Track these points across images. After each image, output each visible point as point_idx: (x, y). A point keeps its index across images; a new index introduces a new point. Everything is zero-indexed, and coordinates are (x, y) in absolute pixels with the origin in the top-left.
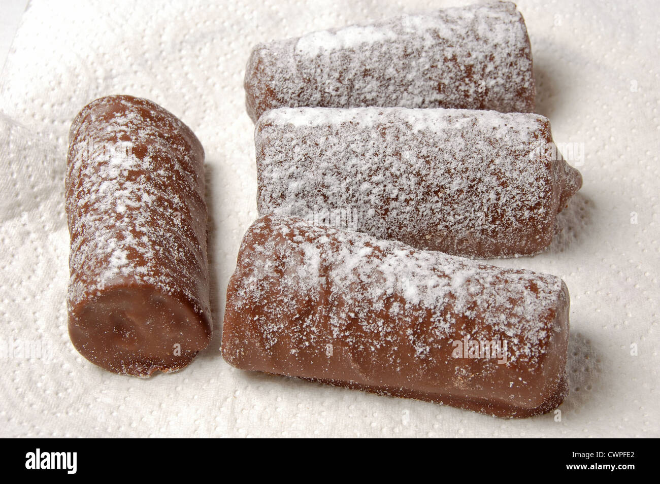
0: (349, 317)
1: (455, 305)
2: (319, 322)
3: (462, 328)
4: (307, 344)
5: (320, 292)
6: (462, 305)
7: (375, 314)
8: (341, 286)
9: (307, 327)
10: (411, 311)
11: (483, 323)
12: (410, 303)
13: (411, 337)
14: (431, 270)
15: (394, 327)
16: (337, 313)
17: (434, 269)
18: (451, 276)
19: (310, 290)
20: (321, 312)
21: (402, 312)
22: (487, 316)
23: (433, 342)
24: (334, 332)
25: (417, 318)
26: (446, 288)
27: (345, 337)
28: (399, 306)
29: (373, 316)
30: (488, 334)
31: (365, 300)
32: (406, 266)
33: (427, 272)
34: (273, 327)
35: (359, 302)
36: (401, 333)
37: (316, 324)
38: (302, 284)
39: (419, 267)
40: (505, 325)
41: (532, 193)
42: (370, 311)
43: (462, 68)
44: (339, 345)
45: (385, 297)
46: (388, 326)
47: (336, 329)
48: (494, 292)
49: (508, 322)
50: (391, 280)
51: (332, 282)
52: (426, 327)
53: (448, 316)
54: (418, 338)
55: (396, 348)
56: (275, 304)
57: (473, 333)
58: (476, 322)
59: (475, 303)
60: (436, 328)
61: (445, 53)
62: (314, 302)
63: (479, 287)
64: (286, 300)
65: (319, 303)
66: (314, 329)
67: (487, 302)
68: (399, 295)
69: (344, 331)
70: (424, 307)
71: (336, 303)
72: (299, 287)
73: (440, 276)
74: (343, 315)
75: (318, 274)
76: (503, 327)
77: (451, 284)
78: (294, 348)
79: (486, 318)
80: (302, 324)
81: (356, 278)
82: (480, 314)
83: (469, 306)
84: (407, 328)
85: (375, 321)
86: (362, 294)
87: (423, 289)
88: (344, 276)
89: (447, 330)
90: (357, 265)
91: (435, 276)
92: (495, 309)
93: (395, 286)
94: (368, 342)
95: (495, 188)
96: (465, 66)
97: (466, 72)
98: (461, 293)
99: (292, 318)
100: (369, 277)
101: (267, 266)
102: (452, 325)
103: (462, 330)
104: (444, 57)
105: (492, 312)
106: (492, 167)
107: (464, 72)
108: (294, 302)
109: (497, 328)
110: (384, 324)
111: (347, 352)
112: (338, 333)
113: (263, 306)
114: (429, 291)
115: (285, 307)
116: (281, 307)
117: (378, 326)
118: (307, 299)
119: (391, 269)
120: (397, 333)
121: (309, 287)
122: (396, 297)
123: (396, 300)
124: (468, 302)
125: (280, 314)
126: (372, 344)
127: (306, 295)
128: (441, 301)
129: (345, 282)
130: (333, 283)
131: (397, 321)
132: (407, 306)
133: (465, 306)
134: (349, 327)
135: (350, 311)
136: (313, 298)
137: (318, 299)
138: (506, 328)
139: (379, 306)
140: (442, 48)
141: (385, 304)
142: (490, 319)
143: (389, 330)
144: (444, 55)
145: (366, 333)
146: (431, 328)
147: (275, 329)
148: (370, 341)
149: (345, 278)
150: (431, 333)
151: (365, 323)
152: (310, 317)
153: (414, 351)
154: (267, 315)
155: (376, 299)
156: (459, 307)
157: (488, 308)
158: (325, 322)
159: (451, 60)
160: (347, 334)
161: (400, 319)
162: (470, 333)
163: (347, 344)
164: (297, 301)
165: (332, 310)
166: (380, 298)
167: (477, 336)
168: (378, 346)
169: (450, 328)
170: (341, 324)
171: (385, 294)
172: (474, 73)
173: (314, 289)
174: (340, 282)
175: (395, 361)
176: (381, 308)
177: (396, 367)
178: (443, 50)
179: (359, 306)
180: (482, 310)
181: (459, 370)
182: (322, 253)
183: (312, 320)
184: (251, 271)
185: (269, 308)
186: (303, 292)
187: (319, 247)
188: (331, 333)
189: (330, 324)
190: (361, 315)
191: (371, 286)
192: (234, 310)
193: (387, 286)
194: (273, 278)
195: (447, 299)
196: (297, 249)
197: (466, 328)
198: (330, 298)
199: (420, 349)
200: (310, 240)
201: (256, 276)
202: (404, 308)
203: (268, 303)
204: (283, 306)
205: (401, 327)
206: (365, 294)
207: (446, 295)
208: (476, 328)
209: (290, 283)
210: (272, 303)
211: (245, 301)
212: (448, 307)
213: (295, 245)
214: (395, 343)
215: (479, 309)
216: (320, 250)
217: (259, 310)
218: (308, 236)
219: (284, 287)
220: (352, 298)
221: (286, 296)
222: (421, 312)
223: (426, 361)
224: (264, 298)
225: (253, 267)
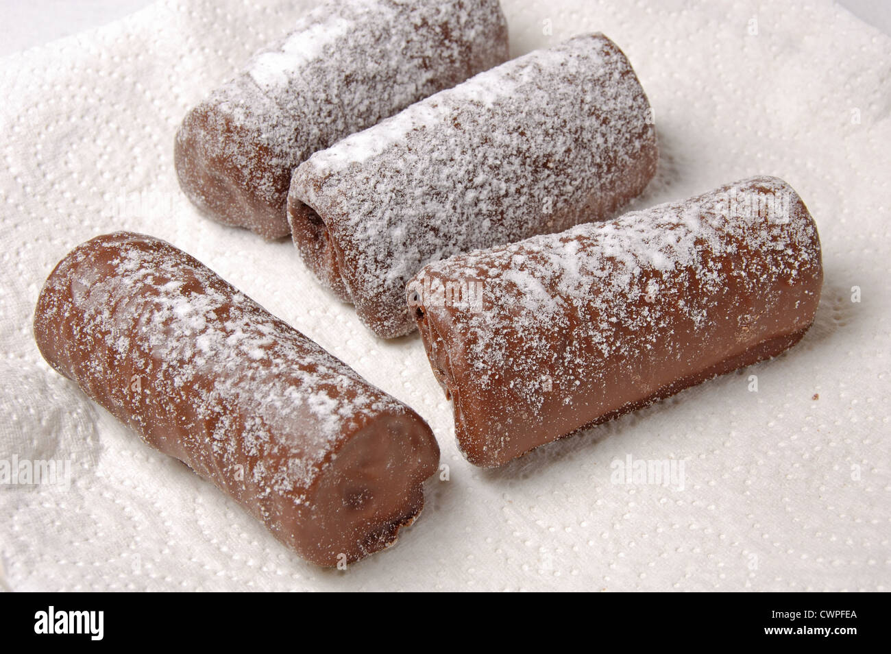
0: (611, 324)
1: (711, 249)
2: (581, 349)
3: (732, 268)
4: (578, 383)
5: (566, 315)
6: (718, 244)
7: (635, 305)
8: (582, 295)
9: (569, 362)
10: (672, 280)
11: (749, 252)
12: (666, 272)
13: (686, 309)
15: (662, 308)
16: (596, 328)
17: (658, 226)
18: (682, 222)
19: (553, 319)
20: (578, 335)
21: (663, 286)
22: (749, 241)
23: (708, 301)
24: (603, 351)
25: (681, 284)
26: (689, 236)
27: (619, 349)
28: (657, 282)
29: (634, 308)
30: (760, 260)
31: (616, 296)
32: (630, 238)
33: (657, 232)
34: (534, 385)
35: (612, 301)
36: (672, 310)
37: (578, 353)
38: (540, 317)
39: (642, 231)
40: (771, 241)
42: (629, 305)
44: (613, 363)
45: (636, 280)
46: (656, 310)
47: (604, 346)
49: (772, 236)
50: (629, 260)
51: (568, 296)
52: (695, 289)
53: (711, 264)
54: (691, 306)
55: (672, 332)
56: (523, 357)
57: (744, 267)
58: (741, 254)
59: (728, 235)
60: (706, 283)
62: (566, 329)
63: (717, 218)
64: (535, 344)
65: (571, 327)
66: (578, 361)
67: (739, 228)
68: (649, 269)
69: (613, 343)
70: (682, 268)
71: (588, 317)
72: (540, 322)
73: (671, 229)
74: (604, 325)
75: (549, 297)
76: (770, 244)
77: (690, 230)
78: (566, 396)
79: (749, 244)
80: (563, 363)
81: (592, 278)
82: (741, 244)
83: (725, 241)
84: (677, 302)
85: (638, 314)
86: (610, 291)
87: (668, 250)
88: (577, 284)
89: (718, 280)
90: (580, 264)
91: (668, 232)
92: (751, 231)
93: (638, 263)
94: (641, 341)
98: (706, 233)
99: (551, 361)
100: (603, 269)
101: (488, 319)
102: (719, 271)
103: (733, 270)
105: (751, 235)
108: (544, 341)
109: (765, 249)
110: (649, 311)
111: (625, 365)
112: (609, 348)
113: (512, 367)
114: (675, 248)
115: (538, 352)
116: (532, 356)
117: (644, 317)
118: (556, 329)
119: (618, 248)
120: (667, 313)
121: (551, 315)
122: (649, 273)
123: (648, 277)
124: (721, 237)
125: (534, 365)
126: (646, 342)
127: (553, 326)
128: (694, 252)
129: (582, 289)
130: (571, 297)
131: (663, 299)
132: (665, 276)
133: (721, 243)
134: (616, 337)
135: (609, 316)
136: (563, 325)
137: (568, 323)
138: (774, 244)
139: (635, 293)
141: (641, 288)
142: (753, 242)
143: (658, 314)
145: (635, 333)
146: (700, 287)
147: (537, 386)
148: (643, 339)
149: (580, 285)
150: (703, 292)
151: (630, 321)
152: (568, 348)
153: (692, 322)
154: (521, 375)
155: (627, 288)
156: (717, 247)
157: (744, 232)
158: (589, 347)
160: (618, 344)
161: (664, 296)
162: (741, 269)
163: (622, 357)
164: (546, 339)
165: (588, 327)
166: (631, 284)
168: (654, 340)
169: (719, 276)
170: (606, 337)
171: (634, 278)
173: (557, 314)
174: (577, 292)
175: (674, 347)
176: (639, 295)
177: (675, 355)
179: (615, 306)
180: (740, 238)
181: (743, 319)
182: (532, 273)
183: (571, 352)
184: (474, 334)
185: (518, 365)
186: (548, 324)
187: (522, 269)
188: (600, 354)
189: (595, 344)
190: (622, 315)
191: (612, 278)
192: (481, 390)
193: (630, 268)
194: (504, 328)
195: (700, 247)
196: (503, 284)
197: (735, 266)
198: (580, 314)
199: (698, 318)
200: (507, 267)
201: (485, 337)
202: (662, 281)
203: (515, 360)
204: (534, 354)
205: (669, 303)
206: (613, 290)
207: (695, 244)
208: (745, 260)
209: (526, 324)
210: (519, 357)
211: (490, 372)
212: (706, 255)
213: (497, 280)
214: (669, 326)
215: (737, 239)
216: (526, 272)
217: (510, 374)
218: (501, 264)
219: (523, 332)
220: (603, 302)
221: (532, 339)
222: (682, 275)
223: (707, 328)
224: (508, 357)
225: (472, 330)
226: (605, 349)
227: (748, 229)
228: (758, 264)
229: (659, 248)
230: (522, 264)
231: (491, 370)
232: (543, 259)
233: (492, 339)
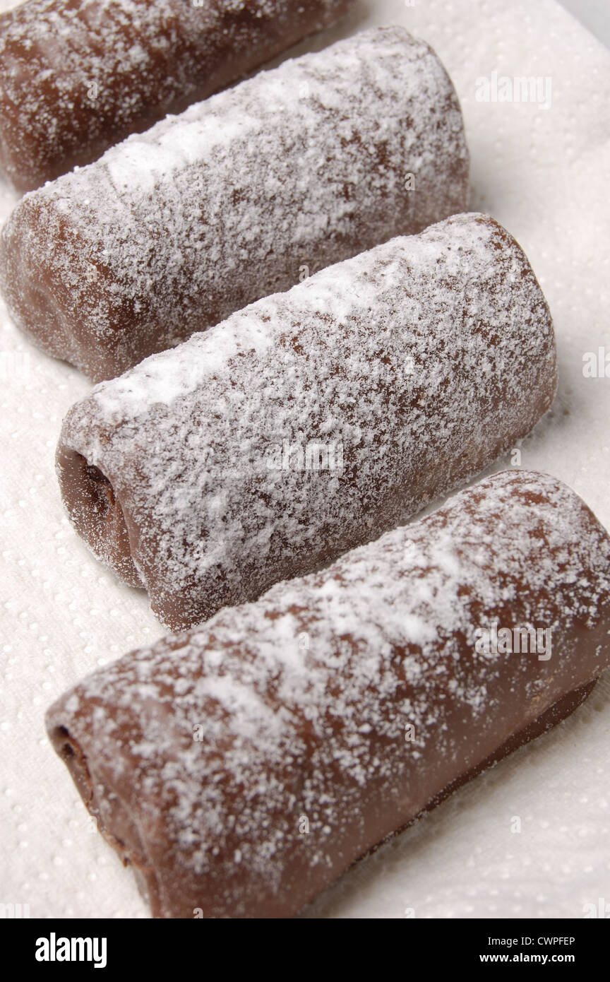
0: (363, 735)
1: (482, 598)
2: (326, 780)
3: (514, 620)
4: (327, 830)
5: (299, 735)
6: (491, 589)
7: (392, 700)
8: (315, 700)
9: (312, 803)
10: (437, 654)
11: (532, 593)
12: (427, 643)
13: (460, 692)
14: (400, 577)
15: (428, 698)
16: (343, 745)
17: (402, 574)
18: (433, 564)
19: (282, 745)
20: (321, 761)
21: (426, 666)
22: (529, 578)
23: (487, 673)
24: (358, 777)
25: (450, 658)
26: (450, 583)
27: (378, 769)
28: (416, 661)
29: (390, 705)
30: (548, 603)
31: (364, 692)
32: (366, 600)
33: (402, 584)
35: (360, 702)
36: (442, 696)
37: (322, 787)
38: (264, 745)
39: (381, 586)
40: (559, 573)
41: (534, 334)
42: (383, 702)
43: (372, 150)
45: (387, 664)
46: (419, 701)
47: (358, 769)
48: (506, 541)
49: (559, 565)
50: (371, 634)
51: (296, 705)
52: (468, 661)
53: (484, 619)
54: (466, 686)
55: (444, 727)
56: (247, 811)
57: (528, 616)
58: (522, 598)
59: (501, 573)
61: (340, 132)
62: (303, 757)
63: (481, 549)
64: (262, 789)
65: (309, 753)
66: (324, 798)
67: (514, 560)
68: (403, 645)
69: (370, 763)
70: (448, 635)
71: (330, 731)
72: (265, 753)
73: (421, 576)
74: (354, 740)
75: (270, 712)
76: (559, 577)
77: (447, 574)
78: (313, 853)
79: (530, 581)
80: (304, 807)
81: (325, 672)
82: (520, 584)
83: (498, 583)
84: (447, 684)
85: (396, 711)
86: (354, 686)
87: (424, 610)
88: (305, 684)
91: (418, 582)
92: (530, 562)
93: (386, 637)
94: (405, 750)
95: (485, 353)
96: (375, 145)
97: (378, 156)
98: (471, 576)
99: (287, 807)
100: (337, 654)
101: (189, 764)
103: (515, 623)
104: (339, 140)
105: (530, 568)
106: (470, 322)
107: (375, 156)
109: (552, 584)
110: (412, 704)
111: (389, 789)
112: (364, 772)
113: (233, 830)
114: (434, 606)
115: (268, 800)
118: (289, 760)
119: (353, 619)
120: (436, 703)
121: (278, 741)
122: (403, 650)
123: (403, 657)
124: (492, 579)
125: (265, 819)
127: (284, 757)
128: (459, 607)
129: (315, 691)
130: (301, 706)
131: (428, 685)
132: (426, 651)
133: (494, 587)
134: (372, 752)
135: (359, 724)
136: (297, 752)
137: (304, 747)
138: (563, 575)
139: (390, 683)
140: (332, 125)
141: (396, 674)
142: (535, 578)
143: (424, 707)
144: (338, 136)
146: (475, 655)
147: (273, 849)
149: (310, 687)
150: (479, 662)
151: (387, 725)
152: (308, 783)
153: (469, 708)
154: (247, 838)
155: (377, 677)
156: (489, 595)
157: (521, 566)
158: (337, 775)
159: (351, 142)
160: (376, 762)
161: (429, 679)
163: (384, 779)
164: (277, 777)
165: (332, 747)
166: (381, 671)
167: (536, 618)
168: (422, 744)
170: (360, 757)
171: (384, 660)
172: (391, 154)
173: (287, 737)
174: (308, 696)
175: (448, 747)
176: (395, 684)
178: (335, 128)
179: (365, 708)
180: (517, 576)
181: (533, 686)
182: (238, 678)
183: (314, 788)
184: (172, 791)
185: (243, 825)
186: (275, 755)
187: (221, 674)
188: (353, 782)
189: (345, 770)
190: (376, 718)
191: (353, 665)
192: (195, 875)
193: (376, 646)
194: (215, 773)
195: (466, 599)
196: (201, 703)
197: (518, 617)
198: (318, 730)
199: (476, 699)
200: (199, 674)
201: (189, 792)
202: (422, 657)
203: (237, 820)
204: (263, 803)
205: (437, 689)
206: (358, 683)
207: (459, 594)
208: (528, 606)
209: (245, 760)
210: (241, 813)
211: (204, 846)
212: (475, 607)
213: (190, 699)
214: (440, 722)
215: (513, 577)
216: (229, 677)
217: (233, 842)
218: (189, 671)
219: (243, 773)
220: (347, 704)
221: (256, 782)
222: (449, 644)
223: (488, 710)
224: (227, 815)
225: (168, 785)
226: (359, 774)
227: (526, 560)
228: (546, 609)
229: (409, 608)
230: (221, 666)
231: (206, 841)
232: (248, 652)
233: (200, 794)
